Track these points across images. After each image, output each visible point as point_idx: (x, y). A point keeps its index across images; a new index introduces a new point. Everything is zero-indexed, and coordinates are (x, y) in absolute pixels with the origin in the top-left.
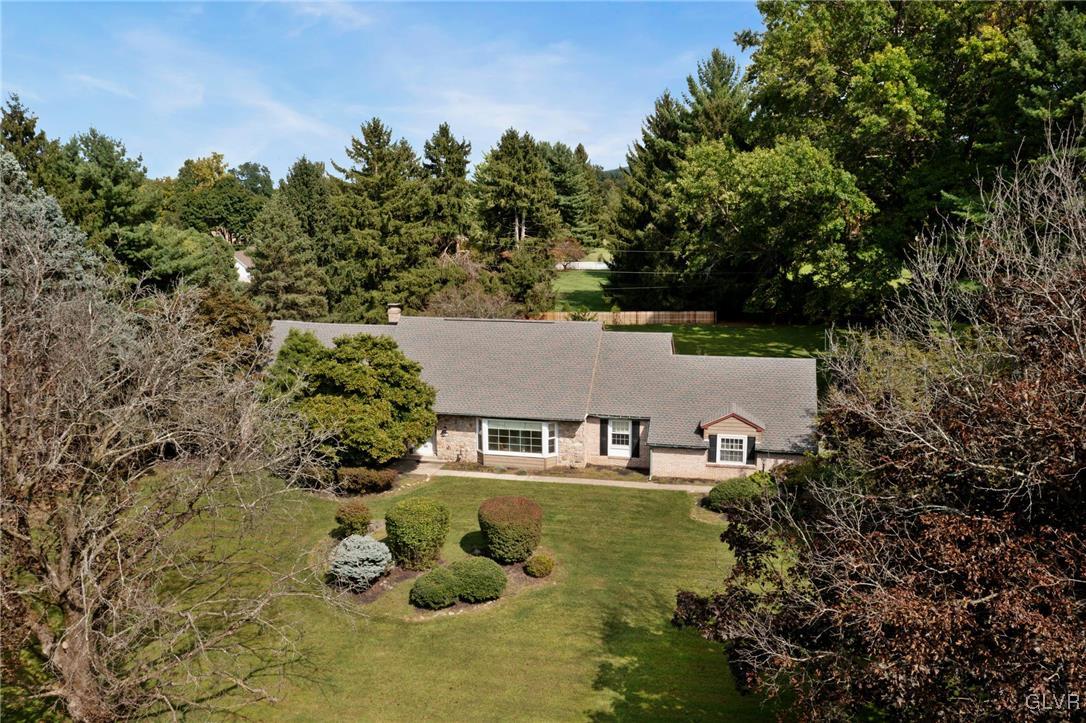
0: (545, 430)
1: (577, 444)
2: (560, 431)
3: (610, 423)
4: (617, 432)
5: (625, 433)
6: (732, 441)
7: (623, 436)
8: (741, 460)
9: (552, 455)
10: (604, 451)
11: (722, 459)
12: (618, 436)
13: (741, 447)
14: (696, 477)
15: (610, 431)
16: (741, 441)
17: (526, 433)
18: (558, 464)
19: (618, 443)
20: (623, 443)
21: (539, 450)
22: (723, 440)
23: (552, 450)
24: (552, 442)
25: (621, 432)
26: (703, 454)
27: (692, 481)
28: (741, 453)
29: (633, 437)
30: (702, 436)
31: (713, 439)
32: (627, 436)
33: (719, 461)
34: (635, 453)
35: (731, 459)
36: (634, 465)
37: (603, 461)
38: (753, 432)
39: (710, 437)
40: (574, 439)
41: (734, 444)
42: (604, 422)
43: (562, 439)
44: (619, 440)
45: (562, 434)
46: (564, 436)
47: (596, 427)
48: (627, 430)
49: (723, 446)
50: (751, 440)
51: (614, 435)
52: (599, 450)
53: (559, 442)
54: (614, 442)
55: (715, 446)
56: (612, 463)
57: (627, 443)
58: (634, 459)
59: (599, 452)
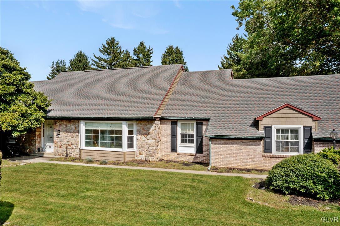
0: (125, 129)
1: (151, 141)
2: (138, 130)
3: (179, 124)
4: (184, 133)
5: (191, 133)
6: (287, 131)
7: (189, 135)
8: (298, 151)
9: (131, 150)
10: (174, 149)
11: (278, 150)
12: (186, 135)
13: (297, 138)
14: (253, 167)
15: (179, 131)
16: (297, 131)
17: (111, 132)
18: (136, 158)
19: (186, 142)
20: (189, 142)
21: (120, 146)
23: (131, 146)
24: (131, 139)
25: (188, 133)
26: (259, 145)
27: (249, 171)
28: (297, 144)
29: (197, 136)
30: (257, 127)
31: (268, 129)
32: (193, 135)
33: (274, 152)
34: (200, 150)
35: (287, 150)
36: (198, 161)
37: (173, 156)
38: (309, 122)
39: (265, 128)
40: (148, 137)
41: (289, 135)
42: (174, 123)
43: (139, 137)
44: (187, 139)
45: (139, 133)
46: (141, 134)
47: (167, 128)
48: (193, 130)
49: (278, 137)
50: (307, 129)
51: (182, 135)
52: (170, 148)
53: (137, 139)
54: (182, 141)
55: (271, 137)
56: (181, 159)
57: (193, 142)
58: (199, 155)
59: (169, 149)
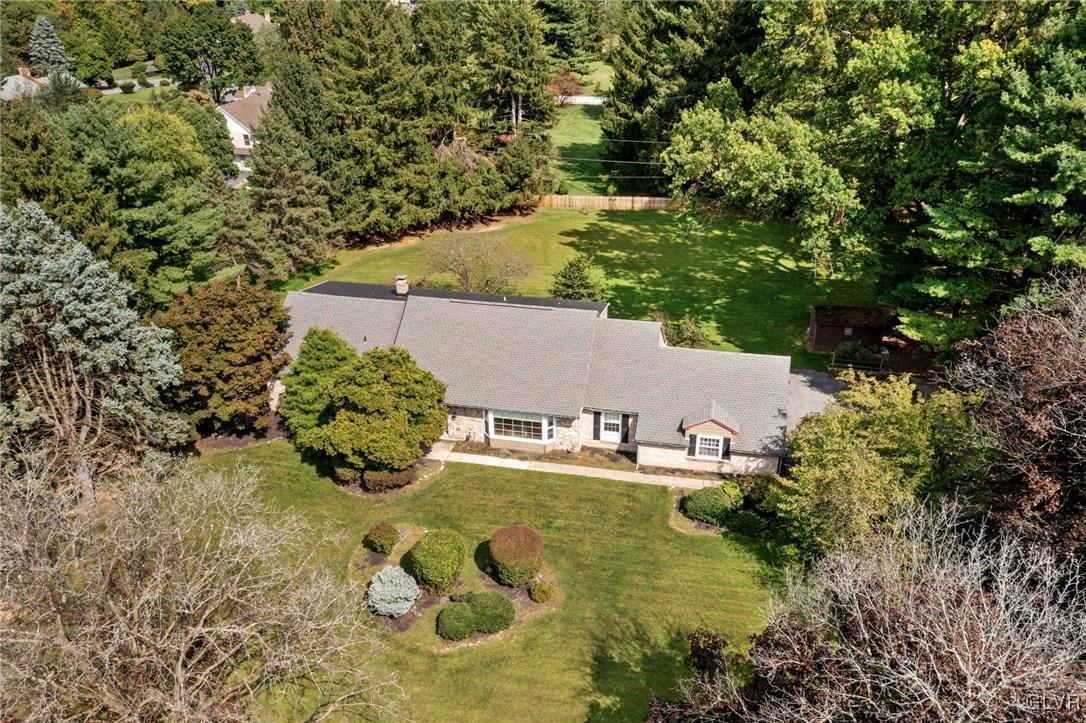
0: (545, 423)
1: (574, 434)
2: (557, 423)
3: (603, 414)
4: (609, 422)
5: (616, 422)
6: (710, 440)
7: (614, 425)
8: (717, 455)
9: (551, 440)
10: (597, 436)
11: (700, 453)
13: (717, 445)
14: (677, 468)
15: (603, 420)
16: (718, 441)
17: (528, 424)
18: (556, 449)
19: (610, 430)
20: (614, 430)
21: (539, 437)
22: (702, 439)
23: (550, 437)
24: (550, 431)
25: (613, 422)
26: (684, 450)
27: (673, 471)
28: (717, 450)
29: (623, 426)
30: (684, 435)
31: (693, 438)
32: (618, 425)
33: (697, 455)
34: (625, 439)
35: (709, 454)
36: (623, 449)
37: (596, 444)
38: (728, 435)
39: (691, 436)
40: (571, 429)
41: (711, 443)
42: (597, 414)
43: (559, 428)
44: (610, 427)
45: (560, 424)
46: (561, 426)
47: (590, 418)
48: (618, 420)
49: (701, 444)
50: (727, 441)
51: (606, 424)
52: (592, 435)
53: (557, 430)
54: (606, 429)
55: (695, 444)
56: (604, 446)
57: (618, 430)
58: (624, 444)
59: (592, 437)
